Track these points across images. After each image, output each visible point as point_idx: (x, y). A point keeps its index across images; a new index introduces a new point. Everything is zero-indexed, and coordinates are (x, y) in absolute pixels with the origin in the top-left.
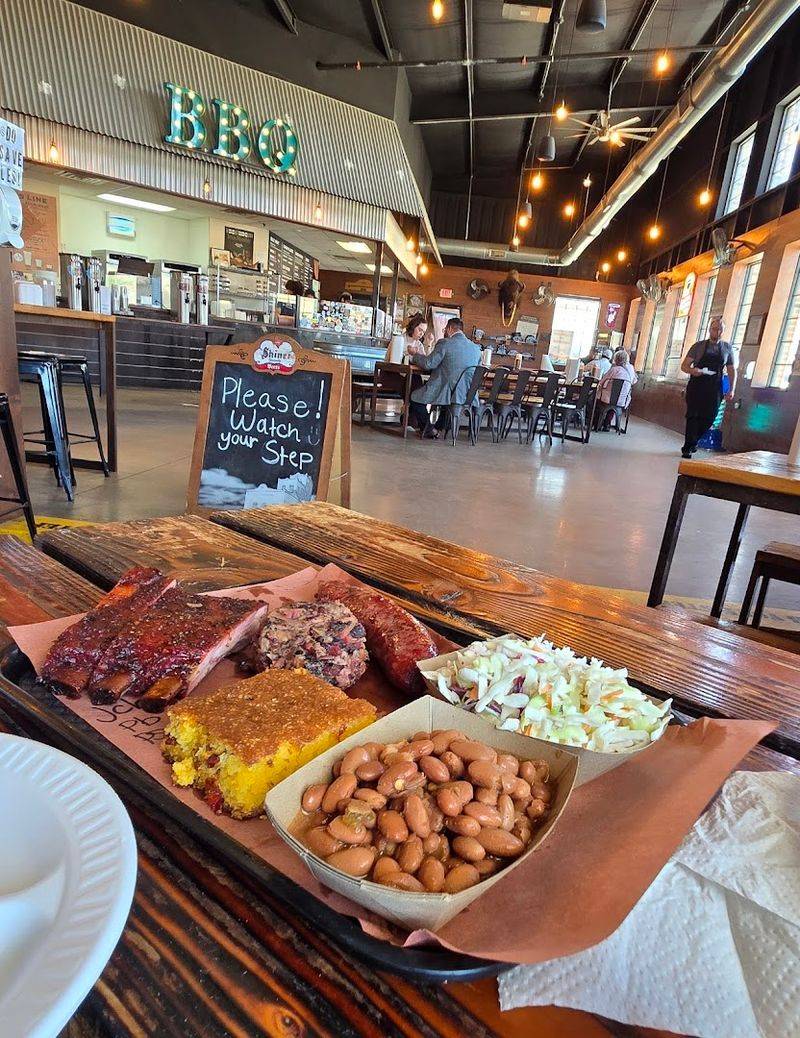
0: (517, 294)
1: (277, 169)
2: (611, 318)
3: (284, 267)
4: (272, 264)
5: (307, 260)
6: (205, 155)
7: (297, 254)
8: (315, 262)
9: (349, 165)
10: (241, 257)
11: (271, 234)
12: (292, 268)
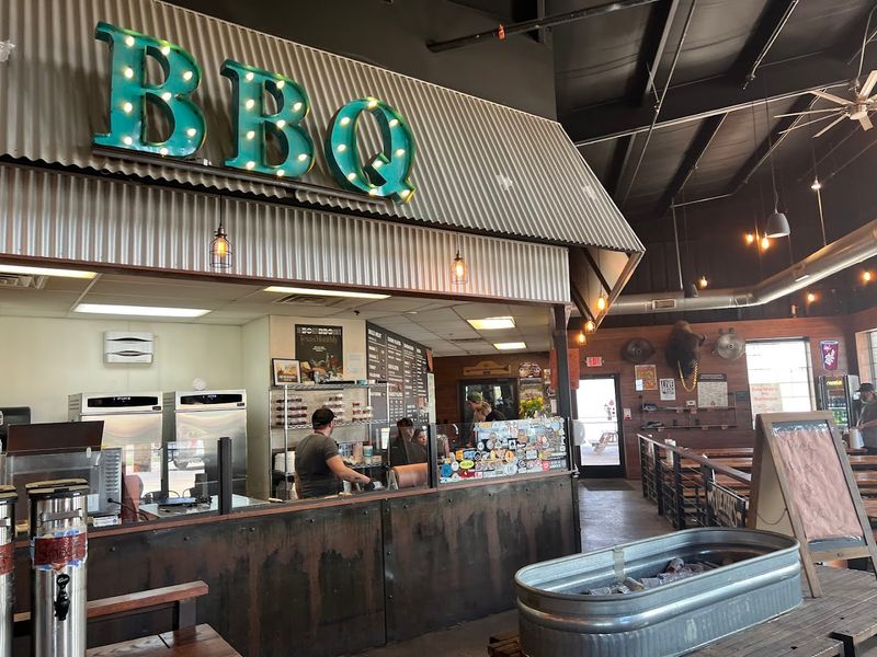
0: (698, 349)
1: (375, 191)
2: (829, 359)
3: (390, 366)
4: (372, 367)
5: (419, 351)
6: (207, 176)
7: (406, 346)
8: (428, 350)
9: (506, 182)
10: (323, 365)
11: (369, 325)
12: (401, 365)
